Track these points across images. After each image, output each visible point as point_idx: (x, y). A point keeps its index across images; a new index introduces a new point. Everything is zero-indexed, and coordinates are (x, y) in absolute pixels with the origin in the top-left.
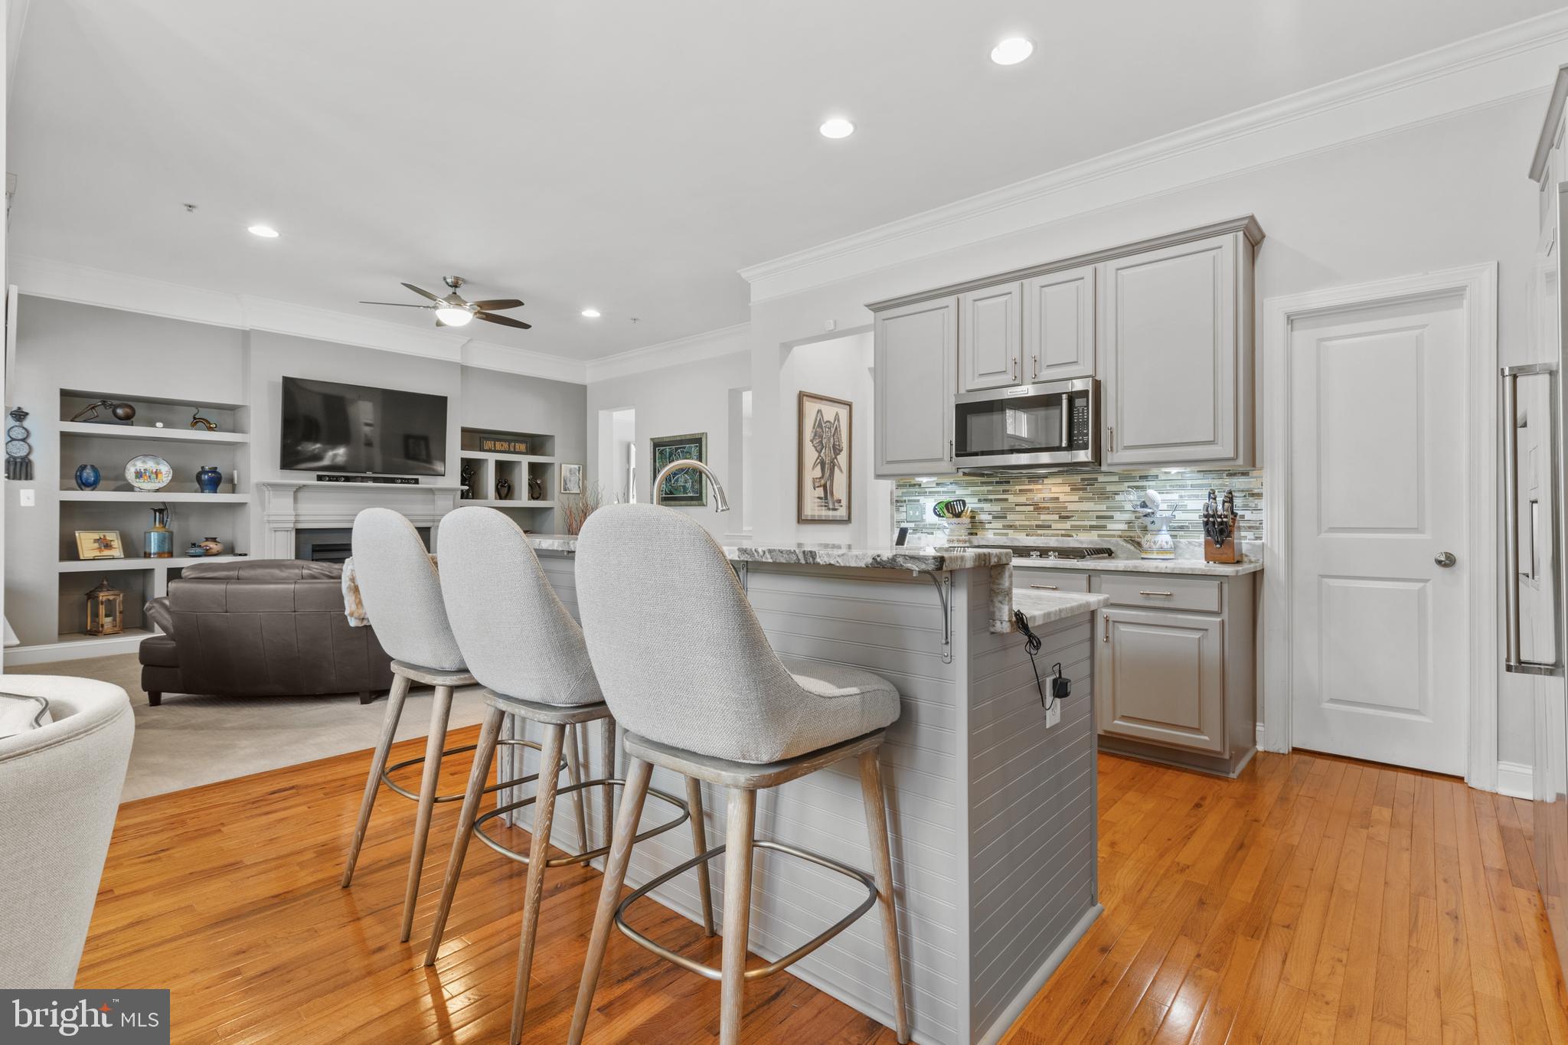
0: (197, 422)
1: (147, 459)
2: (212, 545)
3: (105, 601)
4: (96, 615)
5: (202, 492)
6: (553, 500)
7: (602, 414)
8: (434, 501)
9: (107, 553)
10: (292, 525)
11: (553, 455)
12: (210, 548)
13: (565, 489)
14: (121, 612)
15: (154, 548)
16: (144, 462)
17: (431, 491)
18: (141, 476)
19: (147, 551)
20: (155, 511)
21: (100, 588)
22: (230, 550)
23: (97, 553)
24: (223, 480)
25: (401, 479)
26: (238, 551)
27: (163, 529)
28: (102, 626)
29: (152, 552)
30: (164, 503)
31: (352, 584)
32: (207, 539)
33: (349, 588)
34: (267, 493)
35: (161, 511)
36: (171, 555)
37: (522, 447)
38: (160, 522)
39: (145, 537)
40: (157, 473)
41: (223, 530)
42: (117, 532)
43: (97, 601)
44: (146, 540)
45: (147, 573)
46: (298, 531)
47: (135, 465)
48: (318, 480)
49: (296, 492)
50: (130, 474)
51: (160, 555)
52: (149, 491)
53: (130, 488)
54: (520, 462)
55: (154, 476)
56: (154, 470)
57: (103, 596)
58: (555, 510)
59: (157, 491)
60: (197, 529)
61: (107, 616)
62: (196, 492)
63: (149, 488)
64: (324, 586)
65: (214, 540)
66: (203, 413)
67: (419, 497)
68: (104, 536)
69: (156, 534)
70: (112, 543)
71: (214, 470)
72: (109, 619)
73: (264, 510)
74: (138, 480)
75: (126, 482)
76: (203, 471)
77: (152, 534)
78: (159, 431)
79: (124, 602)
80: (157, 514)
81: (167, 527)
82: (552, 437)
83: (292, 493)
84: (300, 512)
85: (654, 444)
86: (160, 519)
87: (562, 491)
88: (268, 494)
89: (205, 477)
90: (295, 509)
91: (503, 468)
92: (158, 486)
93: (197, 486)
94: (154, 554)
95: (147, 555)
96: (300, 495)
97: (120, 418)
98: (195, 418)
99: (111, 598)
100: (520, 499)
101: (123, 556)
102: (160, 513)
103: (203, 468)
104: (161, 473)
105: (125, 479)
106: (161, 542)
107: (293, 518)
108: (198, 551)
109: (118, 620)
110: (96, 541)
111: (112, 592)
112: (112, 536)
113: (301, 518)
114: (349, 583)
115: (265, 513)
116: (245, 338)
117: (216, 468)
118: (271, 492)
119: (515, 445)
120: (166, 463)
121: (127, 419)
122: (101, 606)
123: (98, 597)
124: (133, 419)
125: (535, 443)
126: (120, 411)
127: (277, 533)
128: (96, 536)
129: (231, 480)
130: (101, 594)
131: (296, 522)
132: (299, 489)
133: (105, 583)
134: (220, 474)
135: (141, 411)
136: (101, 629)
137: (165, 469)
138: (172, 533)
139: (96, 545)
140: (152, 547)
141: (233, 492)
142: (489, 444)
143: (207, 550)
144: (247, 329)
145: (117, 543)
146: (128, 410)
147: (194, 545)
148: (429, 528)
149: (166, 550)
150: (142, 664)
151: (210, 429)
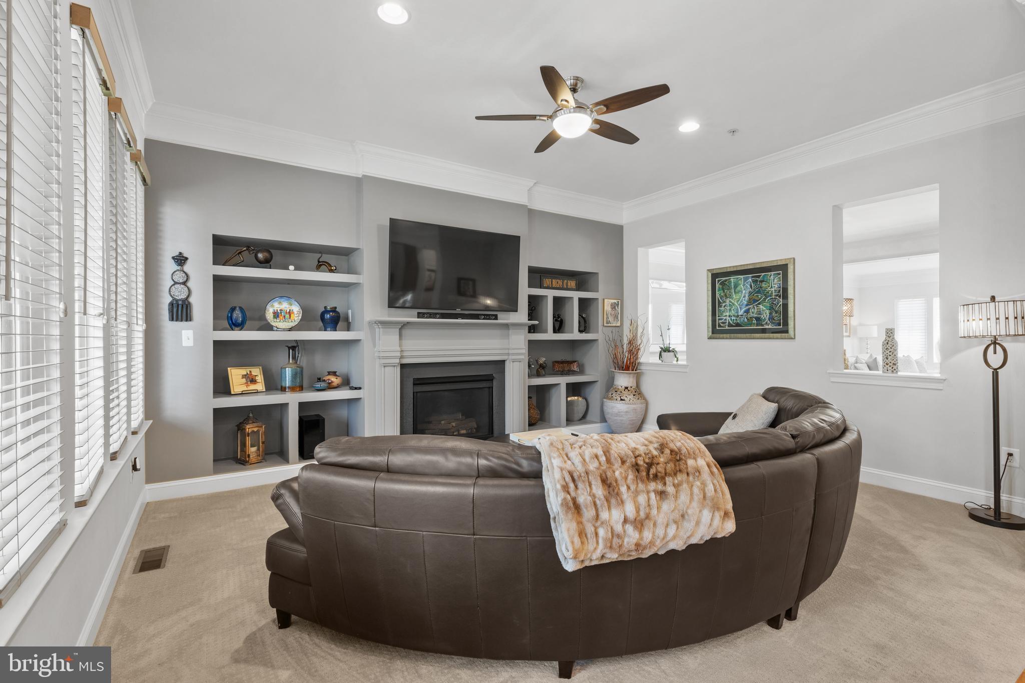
0: (321, 265)
1: (282, 300)
2: (333, 379)
3: (251, 432)
4: (244, 445)
5: (325, 330)
6: (598, 332)
7: (641, 251)
8: (508, 335)
9: (252, 387)
10: (397, 361)
11: (597, 291)
12: (332, 382)
13: (607, 323)
14: (263, 443)
15: (288, 383)
16: (280, 303)
17: (507, 326)
18: (278, 316)
19: (283, 385)
20: (289, 348)
21: (246, 420)
22: (346, 383)
23: (244, 388)
24: (341, 319)
25: (484, 315)
26: (353, 384)
27: (295, 365)
28: (249, 456)
29: (287, 385)
30: (296, 341)
31: (568, 497)
32: (329, 373)
33: (564, 504)
34: (377, 330)
35: (293, 348)
36: (301, 388)
37: (572, 284)
38: (293, 358)
39: (281, 372)
40: (290, 313)
41: (340, 363)
42: (261, 367)
43: (245, 433)
44: (282, 376)
45: (284, 407)
46: (403, 366)
47: (272, 306)
48: (418, 318)
49: (400, 329)
50: (269, 315)
51: (293, 389)
52: (284, 330)
53: (269, 327)
54: (571, 298)
55: (287, 316)
56: (288, 311)
57: (249, 428)
58: (599, 341)
59: (290, 330)
60: (321, 363)
61: (252, 446)
62: (320, 330)
63: (284, 327)
64: (517, 492)
65: (334, 374)
66: (325, 258)
67: (497, 332)
68: (250, 372)
69: (290, 369)
70: (257, 378)
71: (334, 310)
72: (254, 449)
73: (374, 346)
74: (275, 320)
75: (267, 322)
76: (326, 311)
77: (287, 369)
78: (291, 273)
79: (265, 433)
80: (291, 351)
81: (298, 363)
82: (596, 274)
83: (398, 330)
84: (404, 348)
85: (712, 275)
86: (292, 356)
87: (605, 325)
88: (379, 331)
89: (327, 316)
90: (400, 346)
91: (559, 302)
92: (293, 324)
93: (321, 324)
94: (289, 387)
95: (283, 389)
96: (404, 332)
97: (261, 262)
98: (319, 262)
99: (255, 429)
100: (572, 332)
101: (264, 390)
102: (293, 350)
103: (325, 307)
104: (293, 313)
105: (265, 319)
106: (294, 376)
107: (398, 354)
108: (323, 385)
109: (261, 449)
110: (244, 376)
111: (255, 424)
112: (257, 372)
113: (405, 354)
114: (562, 495)
115: (376, 350)
116: (358, 184)
117: (336, 308)
118: (381, 330)
119: (567, 283)
120: (296, 303)
121: (266, 263)
122: (247, 438)
123: (245, 429)
124: (271, 263)
125: (582, 280)
126: (260, 256)
127: (386, 368)
128: (243, 371)
129: (347, 319)
130: (248, 427)
131: (402, 357)
132: (404, 326)
133: (251, 415)
134: (339, 313)
135: (277, 256)
136: (247, 459)
137: (296, 309)
138: (302, 368)
139: (244, 380)
140: (287, 383)
141: (348, 329)
142: (547, 282)
143: (329, 383)
144: (360, 176)
145: (260, 378)
146: (266, 254)
147: (319, 380)
148: (503, 362)
149: (298, 384)
150: (269, 570)
151: (331, 271)
